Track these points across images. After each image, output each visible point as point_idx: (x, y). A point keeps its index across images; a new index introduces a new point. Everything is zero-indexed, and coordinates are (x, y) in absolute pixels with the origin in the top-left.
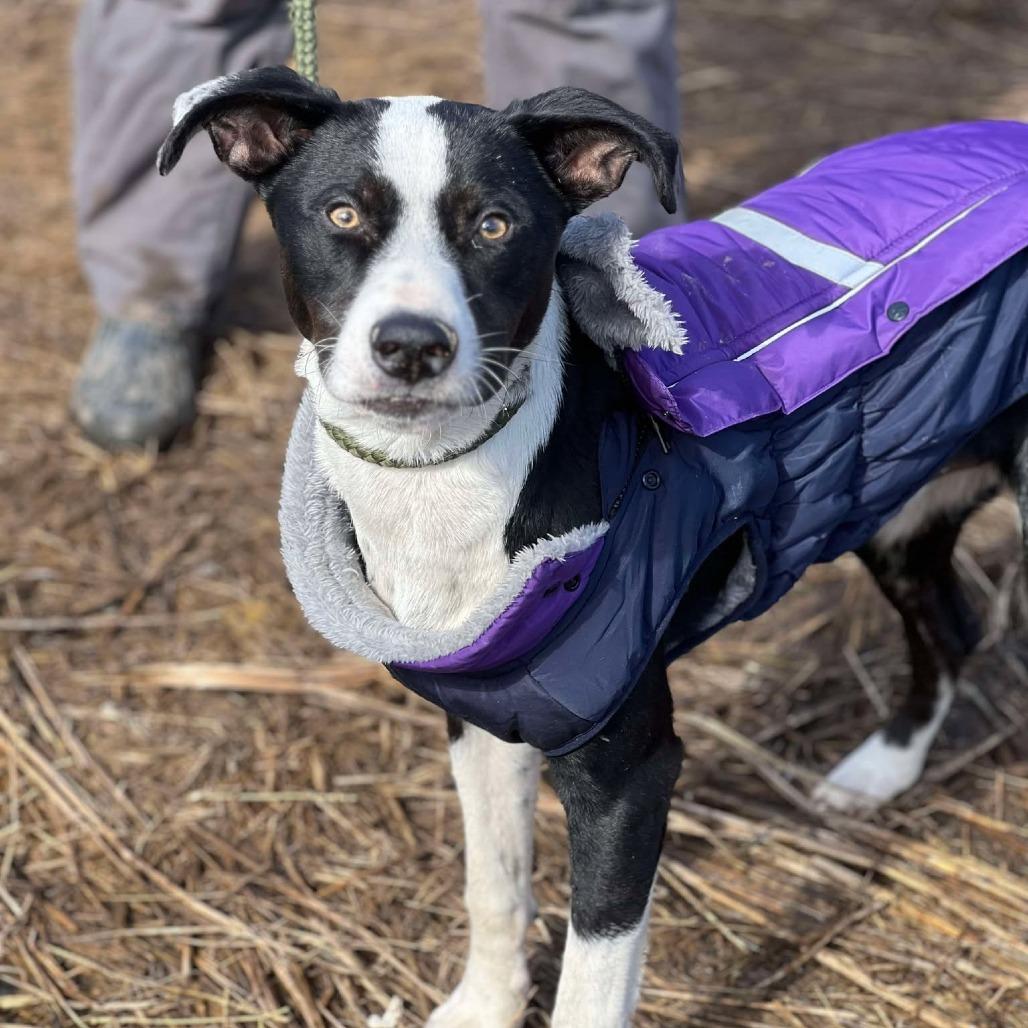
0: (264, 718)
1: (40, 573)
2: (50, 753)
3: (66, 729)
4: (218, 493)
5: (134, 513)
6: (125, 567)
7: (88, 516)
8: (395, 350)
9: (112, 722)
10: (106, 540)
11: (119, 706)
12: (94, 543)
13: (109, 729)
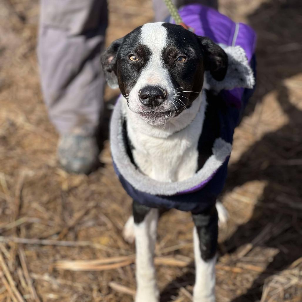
0: (98, 285)
1: (34, 220)
2: (23, 292)
3: (30, 282)
4: (100, 193)
5: (71, 199)
6: (63, 220)
7: (55, 199)
8: (146, 98)
9: (47, 281)
10: (59, 208)
11: (50, 275)
12: (55, 210)
13: (45, 284)
